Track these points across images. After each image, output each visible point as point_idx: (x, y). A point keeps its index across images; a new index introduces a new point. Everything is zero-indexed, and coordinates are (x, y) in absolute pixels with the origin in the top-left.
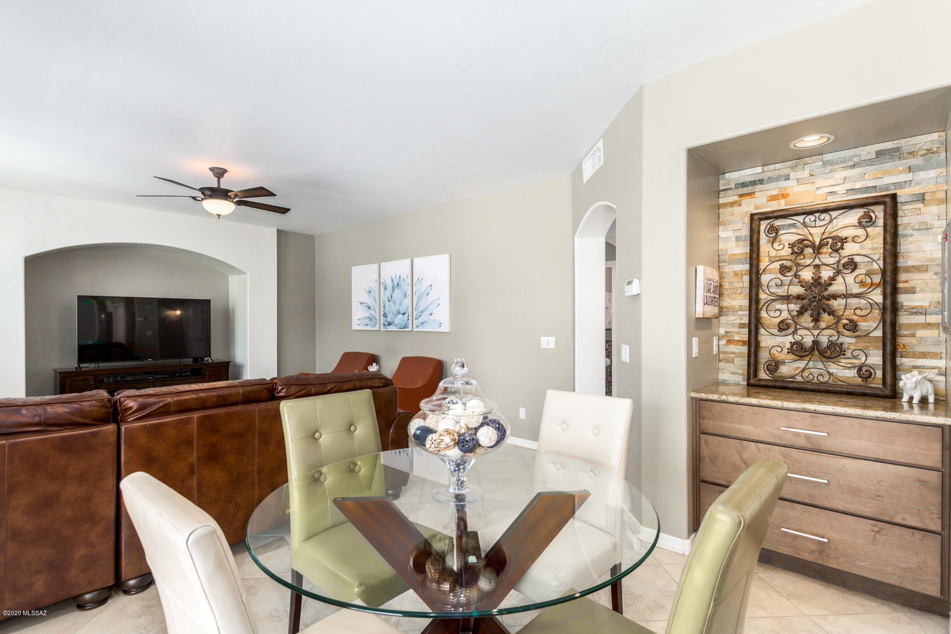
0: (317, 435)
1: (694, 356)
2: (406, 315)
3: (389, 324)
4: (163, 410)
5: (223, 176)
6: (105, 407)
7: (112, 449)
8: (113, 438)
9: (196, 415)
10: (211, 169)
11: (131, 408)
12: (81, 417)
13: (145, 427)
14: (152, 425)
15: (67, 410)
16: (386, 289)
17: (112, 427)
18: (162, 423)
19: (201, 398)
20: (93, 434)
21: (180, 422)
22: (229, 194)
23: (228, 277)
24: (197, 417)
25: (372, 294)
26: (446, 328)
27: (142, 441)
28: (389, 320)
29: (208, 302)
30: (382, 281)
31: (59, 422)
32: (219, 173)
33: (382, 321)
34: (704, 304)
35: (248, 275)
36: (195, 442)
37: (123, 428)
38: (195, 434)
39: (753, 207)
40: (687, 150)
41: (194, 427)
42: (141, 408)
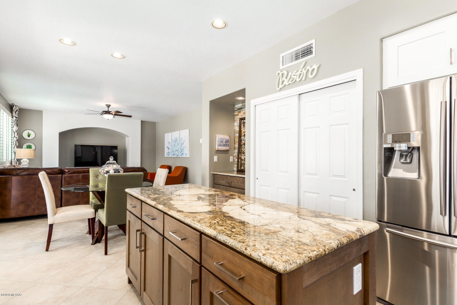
0: (98, 177)
1: (214, 161)
2: (178, 151)
3: (174, 155)
4: (73, 173)
5: (109, 107)
6: (60, 171)
7: (60, 180)
8: (61, 178)
9: (81, 175)
10: (106, 105)
11: (66, 171)
12: (54, 173)
13: (68, 176)
14: (70, 176)
15: (51, 170)
16: (173, 142)
17: (60, 175)
18: (73, 175)
19: (84, 170)
20: (56, 176)
21: (77, 176)
22: (110, 113)
23: (125, 138)
24: (82, 175)
25: (170, 144)
26: (188, 156)
27: (68, 179)
28: (174, 153)
29: (117, 146)
30: (172, 139)
31: (49, 173)
32: (109, 106)
33: (172, 154)
34: (218, 146)
35: (130, 137)
36: (81, 181)
37: (63, 176)
38: (81, 179)
39: (241, 116)
40: (209, 101)
41: (81, 177)
42: (68, 172)
